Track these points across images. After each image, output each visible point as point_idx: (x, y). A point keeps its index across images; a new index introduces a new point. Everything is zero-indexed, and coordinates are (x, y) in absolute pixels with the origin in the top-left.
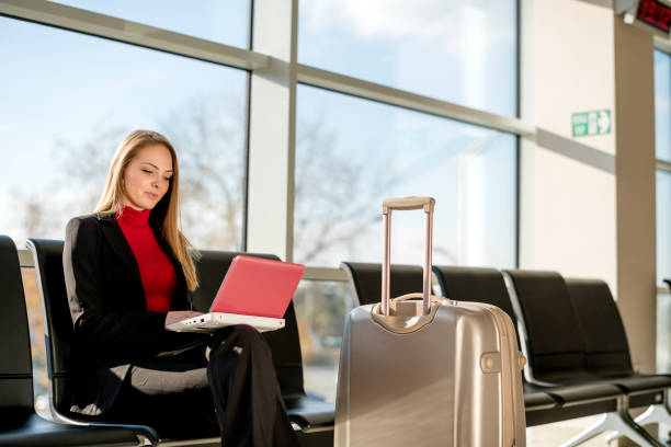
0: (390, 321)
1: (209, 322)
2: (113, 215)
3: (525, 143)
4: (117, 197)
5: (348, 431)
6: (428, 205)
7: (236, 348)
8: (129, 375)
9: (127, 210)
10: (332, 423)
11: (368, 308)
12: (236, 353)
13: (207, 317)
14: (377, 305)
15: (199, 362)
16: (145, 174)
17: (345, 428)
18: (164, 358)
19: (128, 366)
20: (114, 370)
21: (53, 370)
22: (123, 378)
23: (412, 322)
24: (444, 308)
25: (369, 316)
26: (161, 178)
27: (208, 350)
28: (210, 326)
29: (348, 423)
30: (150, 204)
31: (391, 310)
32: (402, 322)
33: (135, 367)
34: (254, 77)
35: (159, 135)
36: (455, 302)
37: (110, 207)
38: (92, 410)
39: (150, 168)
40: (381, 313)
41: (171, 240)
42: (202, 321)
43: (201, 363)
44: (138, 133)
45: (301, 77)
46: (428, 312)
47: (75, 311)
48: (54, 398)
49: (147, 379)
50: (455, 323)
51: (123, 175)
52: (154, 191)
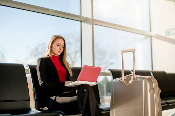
0: (124, 82)
1: (77, 83)
2: (50, 57)
3: (153, 38)
4: (50, 52)
5: (114, 111)
6: (133, 51)
7: (84, 90)
8: (55, 99)
9: (53, 56)
10: (110, 110)
11: (118, 79)
12: (84, 91)
13: (76, 82)
14: (121, 78)
15: (74, 94)
16: (57, 46)
17: (113, 111)
18: (65, 94)
19: (55, 96)
20: (52, 98)
21: (35, 99)
22: (54, 99)
23: (130, 82)
24: (139, 77)
25: (119, 81)
26: (61, 47)
27: (77, 91)
28: (77, 85)
29: (114, 110)
30: (59, 54)
31: (124, 79)
32: (128, 82)
33: (57, 97)
34: (82, 23)
35: (60, 36)
36: (141, 76)
37: (49, 55)
38: (46, 108)
39: (58, 44)
40: (122, 80)
41: (64, 64)
42: (75, 83)
43: (75, 95)
44: (55, 36)
45: (95, 23)
46: (134, 79)
47: (40, 82)
48: (36, 106)
49: (60, 100)
50: (142, 81)
51: (51, 47)
52: (60, 50)
